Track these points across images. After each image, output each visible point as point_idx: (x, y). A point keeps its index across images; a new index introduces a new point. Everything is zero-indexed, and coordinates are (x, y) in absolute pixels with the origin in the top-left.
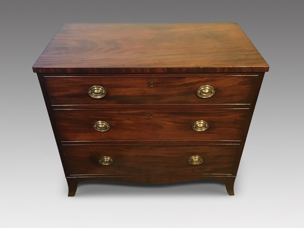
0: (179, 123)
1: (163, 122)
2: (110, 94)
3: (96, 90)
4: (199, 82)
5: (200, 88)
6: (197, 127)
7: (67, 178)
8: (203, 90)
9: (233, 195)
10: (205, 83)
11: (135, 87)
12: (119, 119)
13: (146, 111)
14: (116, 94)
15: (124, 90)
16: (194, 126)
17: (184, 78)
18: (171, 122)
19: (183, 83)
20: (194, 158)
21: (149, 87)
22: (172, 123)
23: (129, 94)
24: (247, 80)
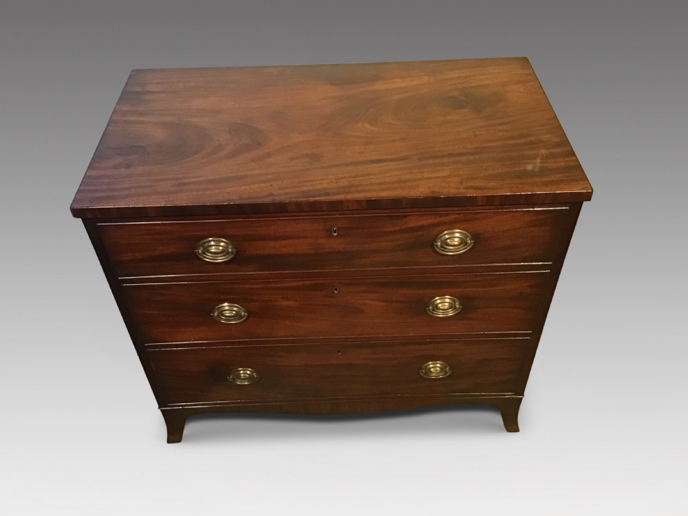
0: (396, 302)
1: (361, 302)
2: (245, 252)
3: (213, 247)
4: (439, 224)
5: (442, 237)
6: (436, 307)
7: (162, 411)
8: (448, 241)
9: (517, 430)
10: (452, 225)
11: (299, 237)
12: (266, 298)
13: (325, 281)
14: (258, 252)
15: (272, 243)
16: (431, 308)
17: (406, 216)
18: (379, 301)
19: (403, 227)
20: (431, 366)
21: (331, 236)
22: (382, 303)
23: (285, 251)
24: (543, 216)
